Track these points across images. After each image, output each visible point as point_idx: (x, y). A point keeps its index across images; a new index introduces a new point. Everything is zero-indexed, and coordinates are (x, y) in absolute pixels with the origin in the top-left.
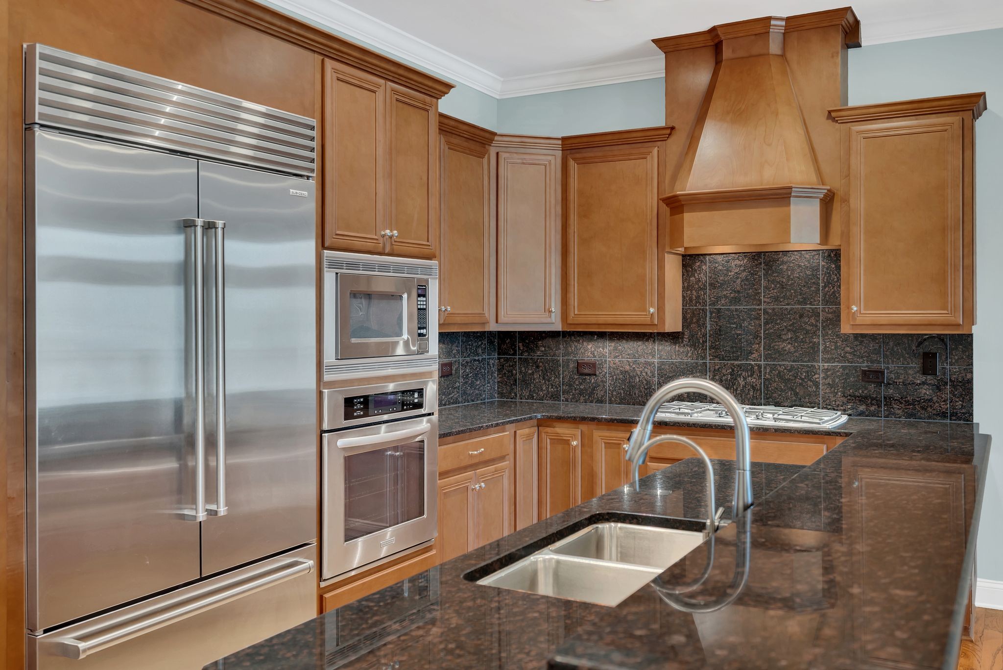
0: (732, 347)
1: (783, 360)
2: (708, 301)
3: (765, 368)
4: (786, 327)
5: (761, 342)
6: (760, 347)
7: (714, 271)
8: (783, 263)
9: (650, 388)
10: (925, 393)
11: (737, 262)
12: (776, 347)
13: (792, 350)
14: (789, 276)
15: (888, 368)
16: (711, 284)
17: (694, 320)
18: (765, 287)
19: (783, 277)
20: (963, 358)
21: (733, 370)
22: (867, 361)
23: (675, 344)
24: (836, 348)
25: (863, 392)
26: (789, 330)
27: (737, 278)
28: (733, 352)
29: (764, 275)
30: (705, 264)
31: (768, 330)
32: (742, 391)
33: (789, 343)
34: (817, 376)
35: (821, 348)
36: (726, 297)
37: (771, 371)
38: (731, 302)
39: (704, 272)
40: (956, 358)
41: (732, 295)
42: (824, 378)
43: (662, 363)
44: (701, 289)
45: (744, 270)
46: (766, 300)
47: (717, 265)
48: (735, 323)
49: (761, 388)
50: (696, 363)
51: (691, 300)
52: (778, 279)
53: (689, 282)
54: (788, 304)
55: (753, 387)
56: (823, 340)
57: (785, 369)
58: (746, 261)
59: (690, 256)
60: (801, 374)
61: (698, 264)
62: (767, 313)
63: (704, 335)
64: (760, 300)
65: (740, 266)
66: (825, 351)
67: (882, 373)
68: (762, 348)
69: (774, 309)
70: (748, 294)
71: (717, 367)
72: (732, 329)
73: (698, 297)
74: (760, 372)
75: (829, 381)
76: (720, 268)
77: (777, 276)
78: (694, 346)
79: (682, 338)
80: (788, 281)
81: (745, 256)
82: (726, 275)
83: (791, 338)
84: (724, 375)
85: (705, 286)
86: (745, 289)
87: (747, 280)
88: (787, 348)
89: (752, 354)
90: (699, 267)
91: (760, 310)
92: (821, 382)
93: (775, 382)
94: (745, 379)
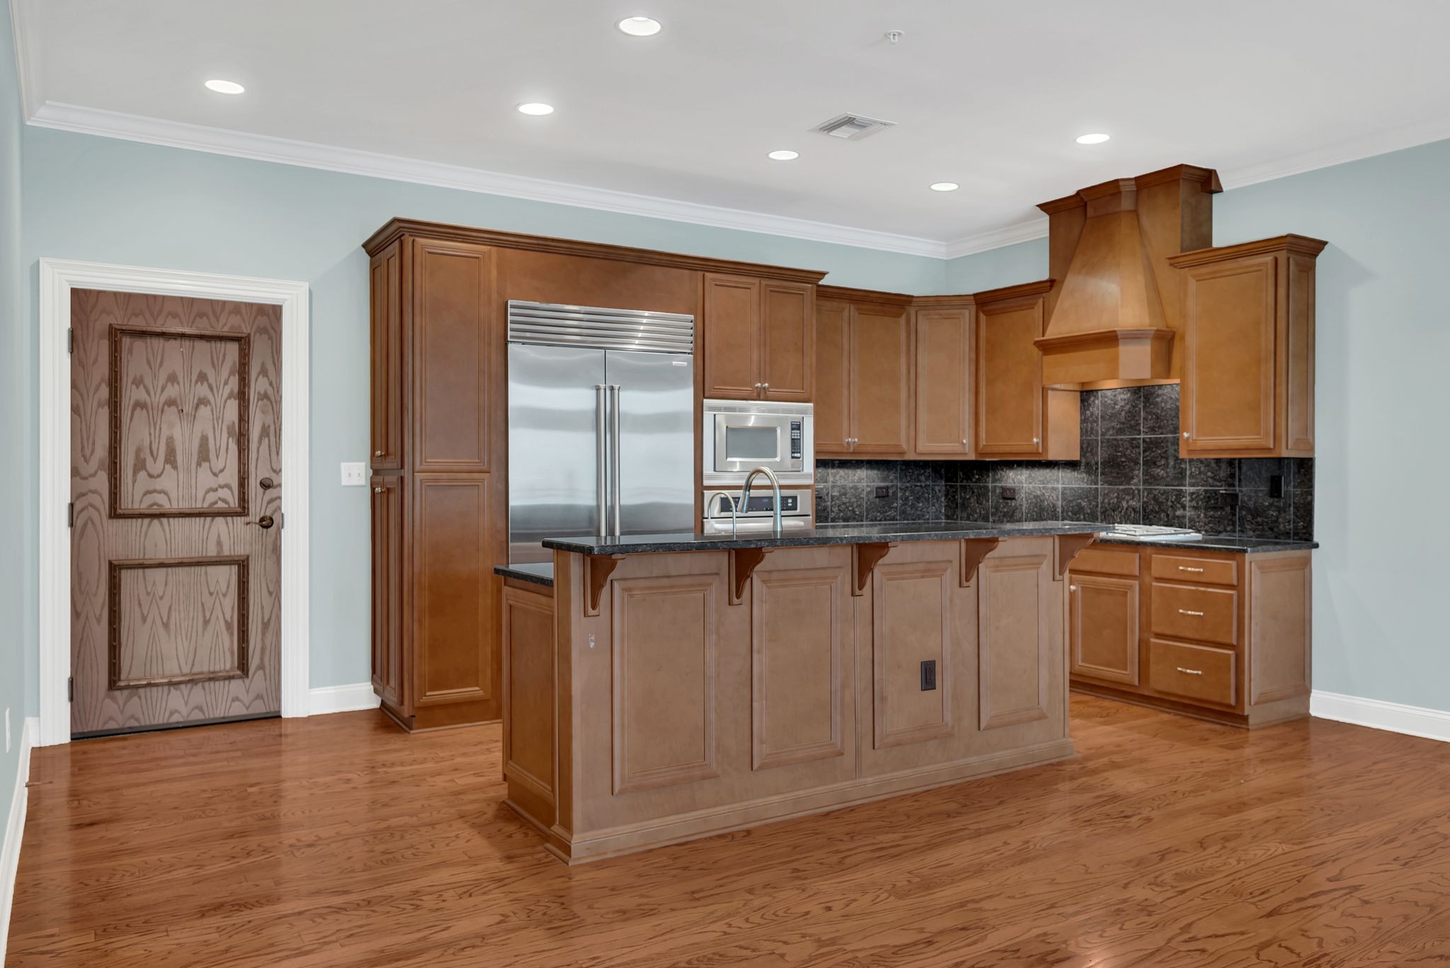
0: (1118, 473)
1: (1158, 485)
2: (1100, 432)
3: (1143, 492)
4: (1160, 454)
5: (1140, 468)
6: (1139, 473)
7: (1104, 404)
8: (1158, 396)
9: (1055, 510)
10: (1272, 515)
11: (1123, 396)
12: (1152, 473)
13: (1165, 475)
14: (1162, 408)
15: (1241, 491)
16: (1102, 417)
17: (1089, 450)
18: (1144, 419)
19: (1158, 409)
20: (1304, 481)
21: (1118, 494)
22: (1225, 485)
23: (1074, 470)
24: (1200, 473)
25: (1221, 514)
26: (1162, 457)
27: (1122, 411)
28: (1119, 478)
29: (1144, 407)
30: (1098, 399)
31: (1146, 457)
32: (1126, 513)
33: (1162, 469)
34: (1184, 499)
35: (1188, 473)
36: (1113, 428)
37: (1148, 495)
38: (1117, 433)
39: (1097, 406)
40: (1299, 481)
41: (1118, 426)
42: (1190, 501)
43: (1065, 489)
44: (1095, 422)
45: (1128, 404)
46: (1145, 430)
47: (1106, 399)
48: (1120, 452)
49: (1140, 511)
50: (1090, 488)
51: (1087, 432)
52: (1154, 411)
53: (1085, 416)
54: (1162, 434)
55: (1134, 510)
56: (1190, 465)
57: (1159, 492)
58: (1129, 395)
59: (1087, 391)
60: (1172, 497)
61: (1092, 399)
62: (1146, 442)
63: (1097, 463)
64: (1140, 430)
65: (1124, 400)
66: (1192, 476)
67: (1236, 496)
68: (1141, 474)
69: (1150, 438)
70: (1130, 425)
71: (1106, 492)
72: (1117, 456)
73: (1092, 429)
74: (1140, 496)
75: (1194, 503)
76: (1109, 402)
77: (1154, 408)
78: (1089, 473)
79: (1080, 466)
80: (1162, 412)
81: (1129, 391)
82: (1114, 408)
83: (1164, 464)
84: (1112, 499)
85: (1097, 418)
86: (1129, 421)
87: (1130, 412)
88: (1160, 474)
89: (1133, 479)
90: (1093, 401)
91: (1140, 439)
92: (1187, 505)
93: (1151, 504)
94: (1128, 502)
